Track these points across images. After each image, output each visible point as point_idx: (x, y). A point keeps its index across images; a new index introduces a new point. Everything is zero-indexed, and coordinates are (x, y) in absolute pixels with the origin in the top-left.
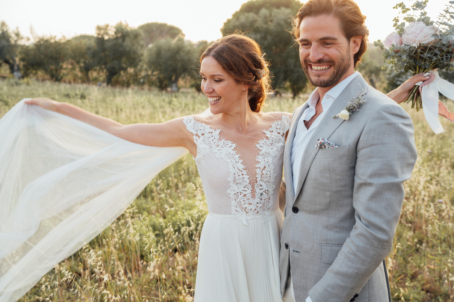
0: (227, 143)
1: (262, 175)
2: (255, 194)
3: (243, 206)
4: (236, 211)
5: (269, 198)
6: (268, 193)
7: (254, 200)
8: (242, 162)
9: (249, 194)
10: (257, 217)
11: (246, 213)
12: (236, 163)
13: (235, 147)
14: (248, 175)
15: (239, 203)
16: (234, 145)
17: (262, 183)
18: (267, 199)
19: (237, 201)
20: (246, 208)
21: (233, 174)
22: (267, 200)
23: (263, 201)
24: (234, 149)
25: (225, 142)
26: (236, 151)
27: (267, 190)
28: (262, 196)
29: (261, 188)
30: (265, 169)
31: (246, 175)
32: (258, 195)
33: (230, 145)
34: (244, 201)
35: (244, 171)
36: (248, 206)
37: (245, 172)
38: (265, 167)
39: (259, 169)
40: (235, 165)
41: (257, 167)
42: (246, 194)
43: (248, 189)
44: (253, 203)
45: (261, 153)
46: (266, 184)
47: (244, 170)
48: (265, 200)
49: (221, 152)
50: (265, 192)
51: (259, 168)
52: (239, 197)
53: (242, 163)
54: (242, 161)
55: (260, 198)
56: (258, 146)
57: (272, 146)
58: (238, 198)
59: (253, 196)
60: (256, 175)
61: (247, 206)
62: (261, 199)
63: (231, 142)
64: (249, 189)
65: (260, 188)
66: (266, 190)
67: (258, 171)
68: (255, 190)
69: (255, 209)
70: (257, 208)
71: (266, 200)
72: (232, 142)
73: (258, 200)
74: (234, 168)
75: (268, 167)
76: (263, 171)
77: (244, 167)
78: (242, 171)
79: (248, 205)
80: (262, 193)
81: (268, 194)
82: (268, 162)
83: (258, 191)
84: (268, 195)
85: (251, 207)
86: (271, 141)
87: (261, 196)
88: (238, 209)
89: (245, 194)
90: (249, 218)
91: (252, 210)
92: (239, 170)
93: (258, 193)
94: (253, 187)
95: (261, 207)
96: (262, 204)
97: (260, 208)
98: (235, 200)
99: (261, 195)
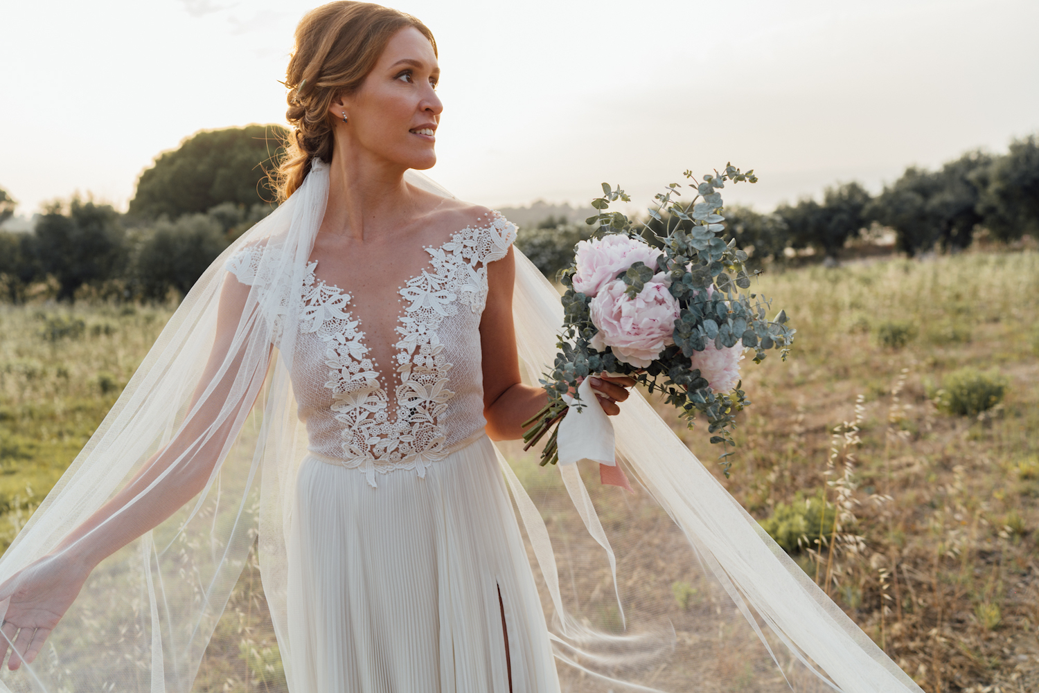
0: (330, 293)
1: (412, 368)
2: (396, 410)
3: (366, 442)
4: (352, 452)
5: (435, 419)
6: (432, 408)
7: (393, 426)
8: (362, 339)
9: (382, 412)
10: (402, 467)
11: (373, 458)
12: (347, 343)
13: (349, 303)
14: (376, 369)
15: (359, 434)
16: (346, 298)
17: (414, 386)
18: (429, 422)
19: (353, 428)
20: (373, 446)
21: (337, 372)
22: (429, 424)
23: (415, 429)
24: (345, 309)
25: (324, 291)
26: (351, 312)
27: (428, 402)
28: (415, 415)
29: (414, 396)
30: (421, 351)
31: (370, 370)
32: (402, 414)
33: (336, 296)
34: (368, 428)
35: (365, 360)
36: (379, 442)
37: (367, 364)
38: (418, 347)
39: (404, 354)
40: (341, 347)
41: (400, 349)
42: (374, 412)
43: (380, 399)
44: (390, 432)
45: (410, 310)
46: (425, 388)
47: (367, 357)
48: (423, 426)
49: (314, 319)
50: (425, 407)
51: (405, 350)
52: (358, 421)
53: (362, 342)
54: (364, 335)
55: (410, 420)
56: (404, 292)
57: (443, 290)
58: (354, 421)
59: (392, 417)
60: (397, 368)
61: (376, 440)
62: (412, 424)
63: (339, 290)
64: (382, 398)
65: (411, 397)
66: (425, 402)
67: (403, 359)
68: (397, 400)
69: (397, 449)
70: (401, 446)
71: (426, 424)
72: (343, 290)
73: (402, 425)
74: (339, 355)
75: (428, 346)
76: (416, 356)
77: (366, 351)
78: (359, 362)
79: (379, 438)
80: (415, 409)
81: (431, 411)
82: (425, 334)
83: (404, 404)
84: (431, 414)
85: (385, 443)
86: (442, 276)
87: (412, 417)
88: (355, 447)
89: (372, 411)
90: (381, 470)
91: (389, 451)
92: (354, 359)
93: (403, 409)
94: (391, 394)
95: (412, 443)
96: (414, 435)
97: (410, 445)
98: (350, 427)
99: (412, 413)
